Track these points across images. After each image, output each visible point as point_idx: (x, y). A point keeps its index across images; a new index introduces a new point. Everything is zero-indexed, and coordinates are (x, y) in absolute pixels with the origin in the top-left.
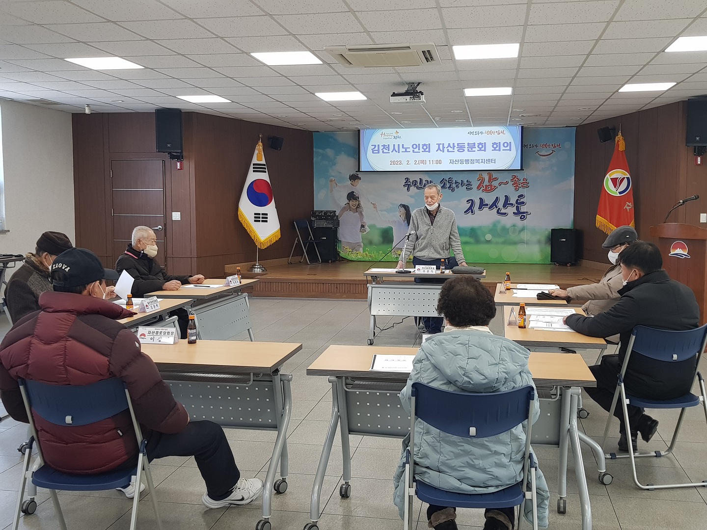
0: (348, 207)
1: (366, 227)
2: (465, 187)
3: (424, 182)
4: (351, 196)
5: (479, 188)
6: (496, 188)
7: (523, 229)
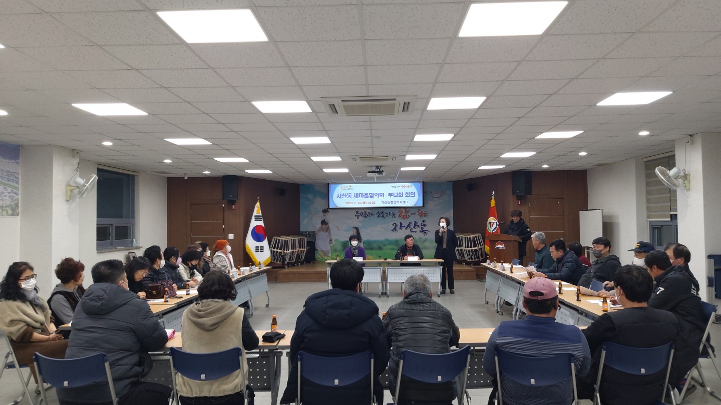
0: (321, 229)
2: (391, 216)
3: (367, 213)
4: (324, 222)
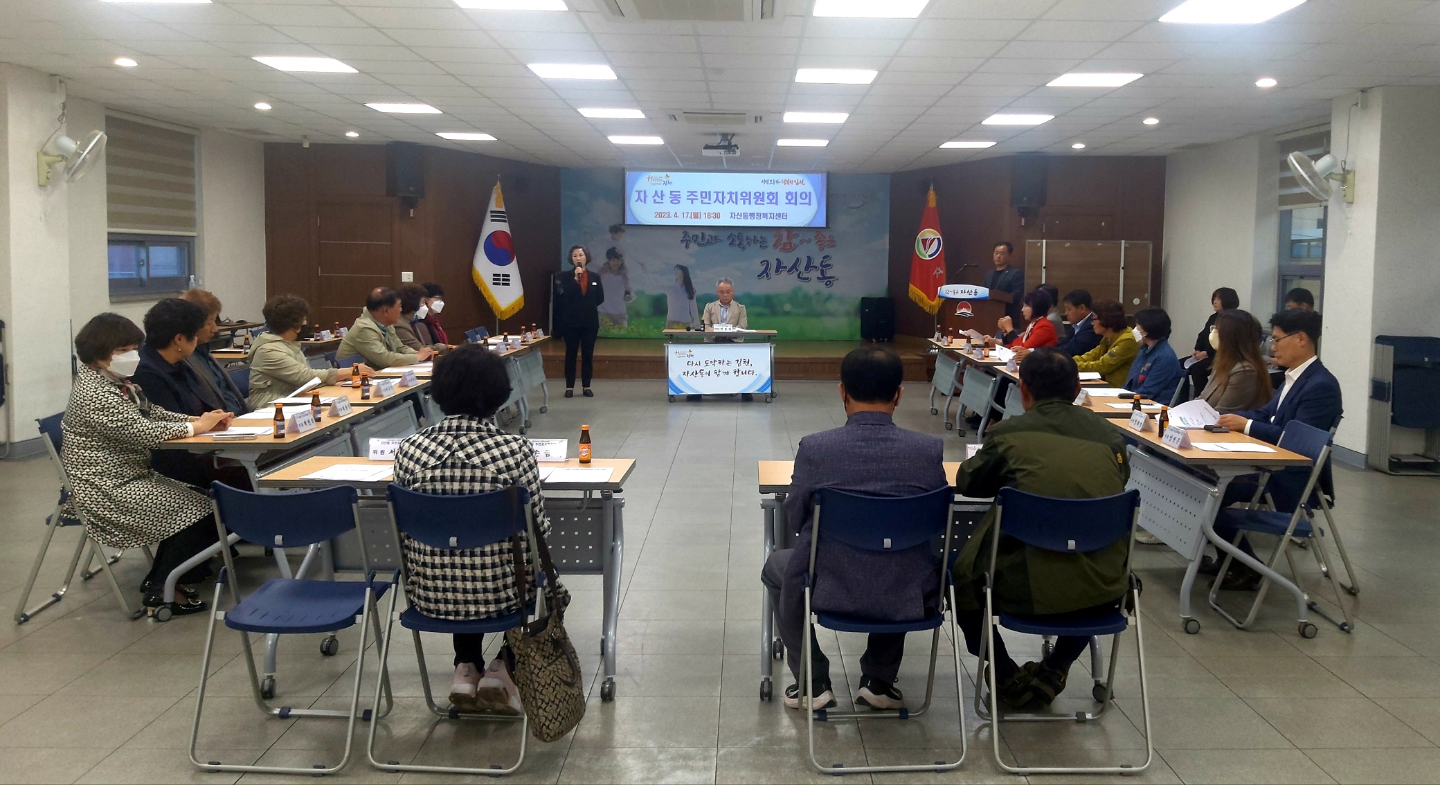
0: (610, 268)
1: (632, 294)
5: (775, 246)
6: (796, 247)
7: (829, 298)
